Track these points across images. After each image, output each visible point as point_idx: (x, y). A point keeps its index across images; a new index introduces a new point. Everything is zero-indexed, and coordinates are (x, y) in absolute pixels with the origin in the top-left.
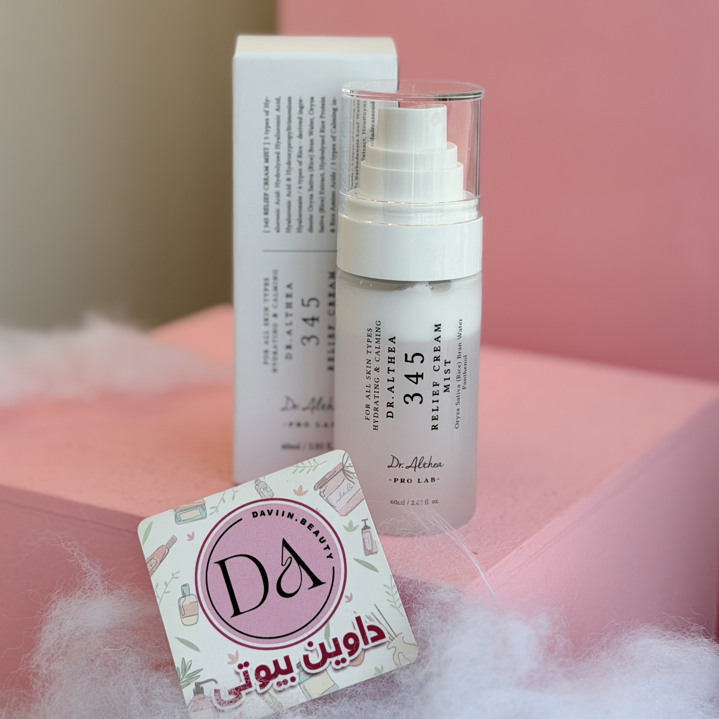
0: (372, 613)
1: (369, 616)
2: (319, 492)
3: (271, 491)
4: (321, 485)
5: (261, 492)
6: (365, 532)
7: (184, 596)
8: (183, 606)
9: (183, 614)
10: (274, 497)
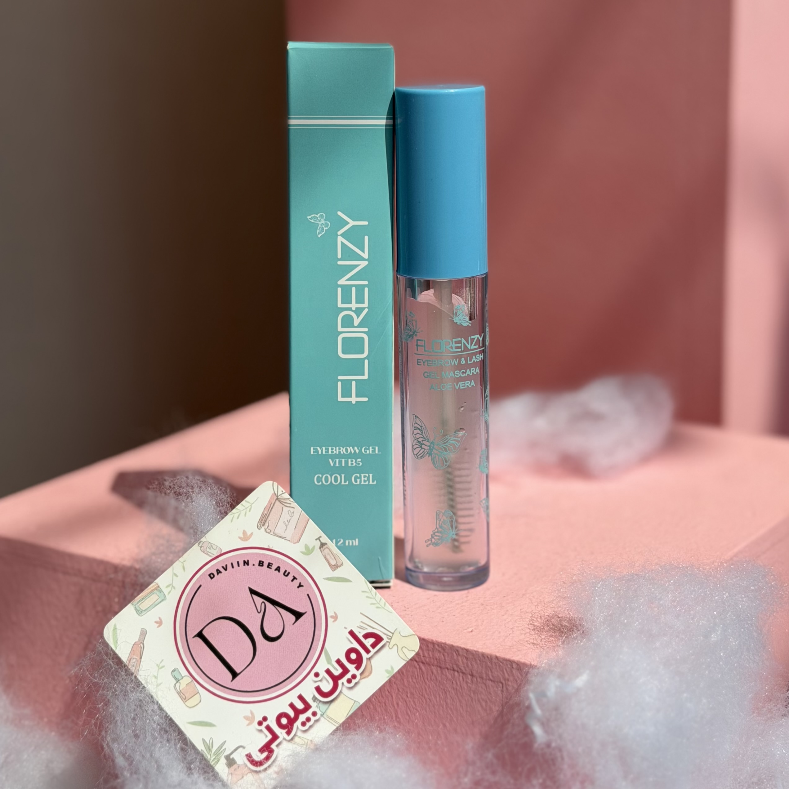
0: (361, 622)
1: (361, 626)
2: (264, 529)
3: (218, 547)
4: (263, 522)
5: (208, 552)
6: (323, 550)
7: (178, 681)
8: (180, 691)
9: (184, 698)
10: (223, 552)
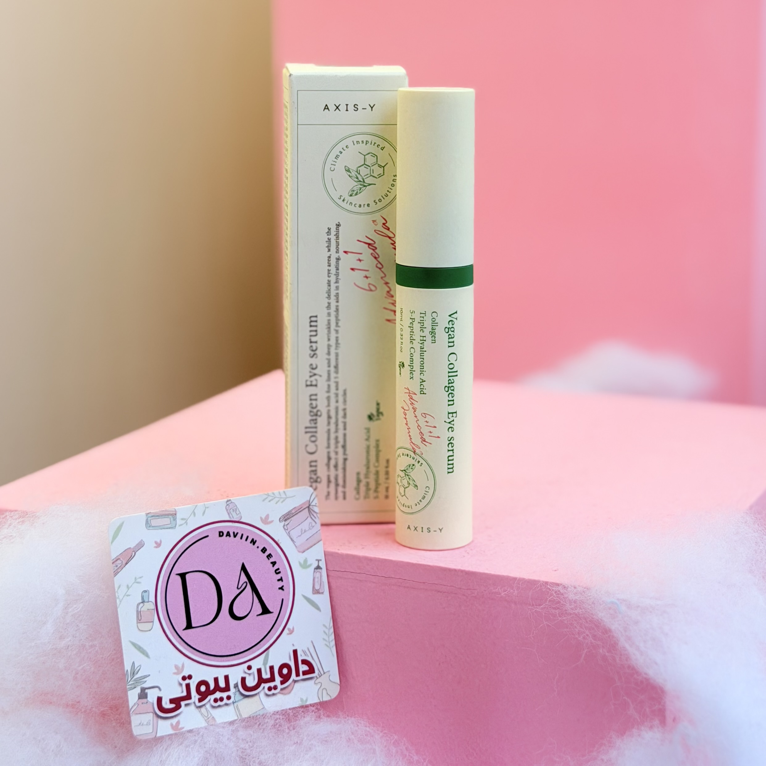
0: (308, 649)
1: (305, 652)
2: (283, 524)
3: (240, 514)
4: (286, 518)
5: (230, 512)
6: (316, 571)
8: (140, 611)
9: (140, 619)
10: (242, 520)
